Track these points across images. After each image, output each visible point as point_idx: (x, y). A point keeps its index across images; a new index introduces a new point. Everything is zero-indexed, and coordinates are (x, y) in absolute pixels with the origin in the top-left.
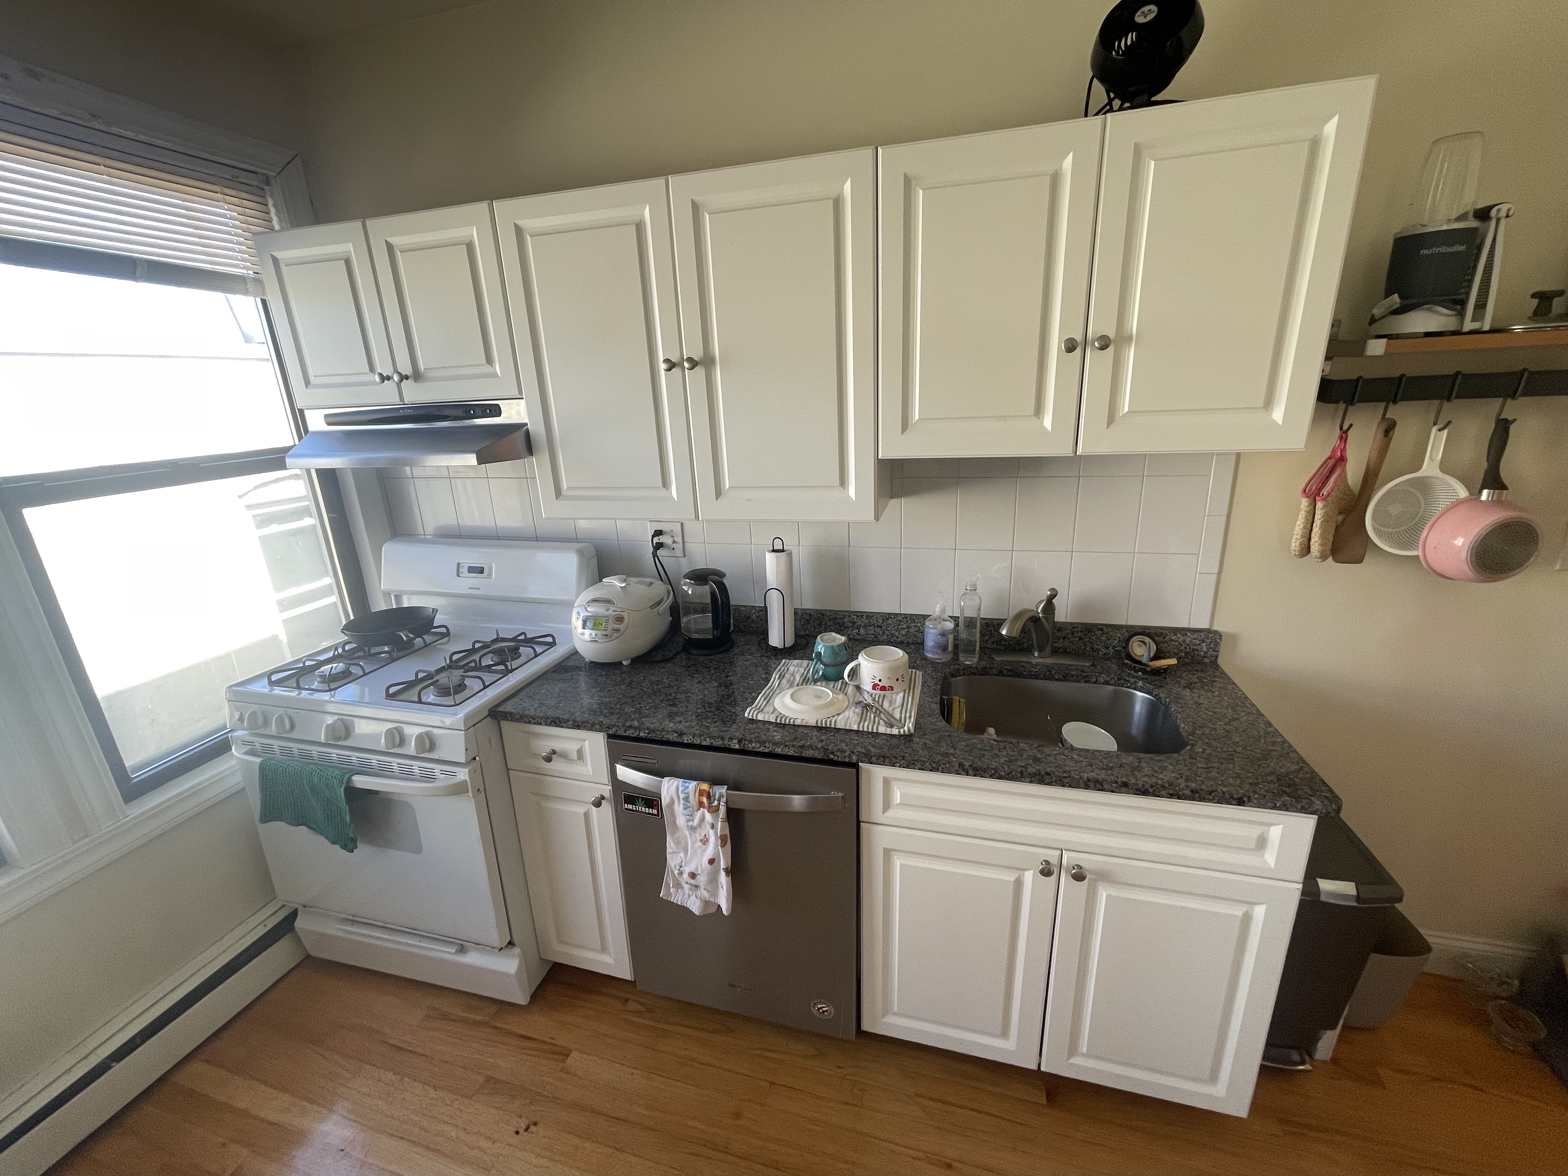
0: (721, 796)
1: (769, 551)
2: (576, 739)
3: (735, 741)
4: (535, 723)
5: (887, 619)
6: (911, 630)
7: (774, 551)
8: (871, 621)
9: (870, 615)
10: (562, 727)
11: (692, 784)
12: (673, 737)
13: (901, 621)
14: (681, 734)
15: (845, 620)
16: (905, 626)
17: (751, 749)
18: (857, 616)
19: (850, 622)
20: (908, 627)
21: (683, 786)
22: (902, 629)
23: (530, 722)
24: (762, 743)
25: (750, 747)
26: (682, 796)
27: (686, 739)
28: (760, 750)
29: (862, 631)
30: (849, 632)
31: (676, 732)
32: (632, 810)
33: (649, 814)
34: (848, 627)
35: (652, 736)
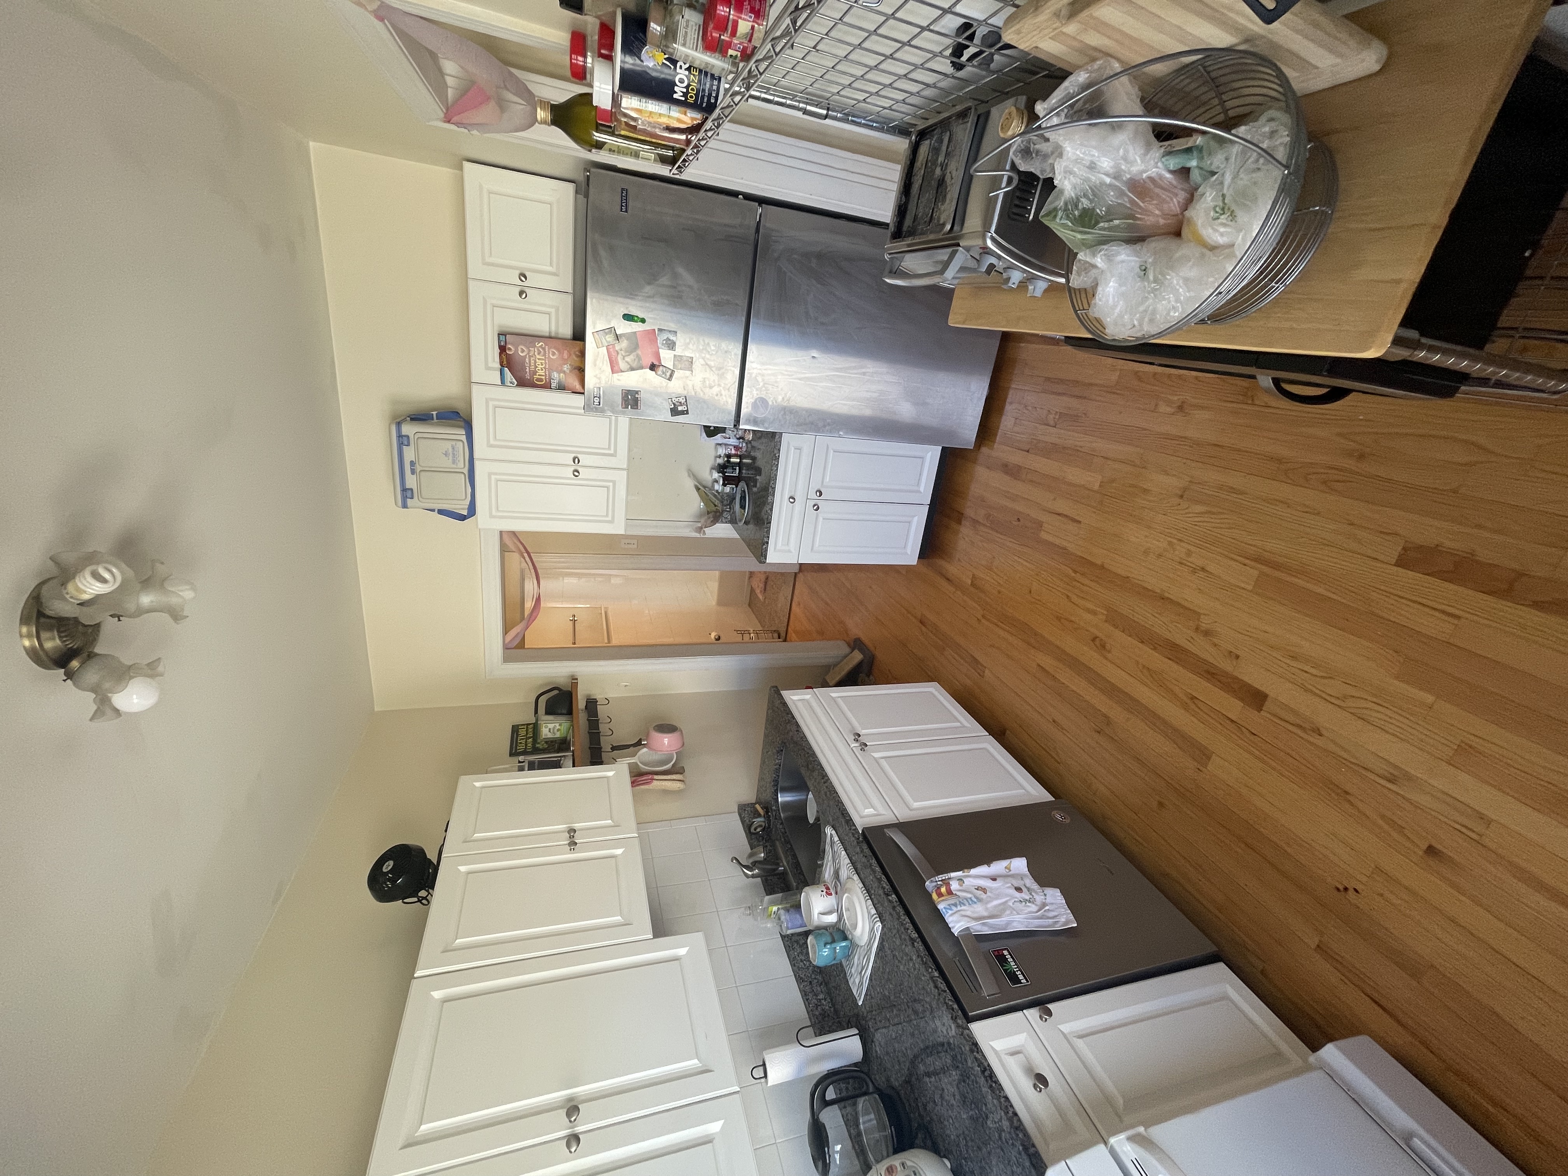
0: (932, 882)
1: (767, 1082)
2: (1003, 1065)
3: (890, 898)
4: (1012, 1106)
5: (801, 978)
6: (803, 958)
7: (766, 1076)
8: (809, 991)
9: (804, 994)
10: (989, 1065)
11: (941, 907)
12: (919, 945)
13: (798, 967)
14: (913, 941)
15: (817, 1013)
16: (802, 964)
17: (889, 886)
18: (809, 1004)
19: (817, 1009)
20: (802, 961)
21: (947, 912)
22: (805, 965)
23: (1015, 1114)
24: (880, 880)
25: (888, 887)
26: (955, 909)
27: (915, 935)
28: (886, 881)
29: (821, 996)
30: (827, 1007)
31: (913, 943)
32: (1022, 973)
33: (1012, 957)
34: (823, 1010)
35: (931, 963)
